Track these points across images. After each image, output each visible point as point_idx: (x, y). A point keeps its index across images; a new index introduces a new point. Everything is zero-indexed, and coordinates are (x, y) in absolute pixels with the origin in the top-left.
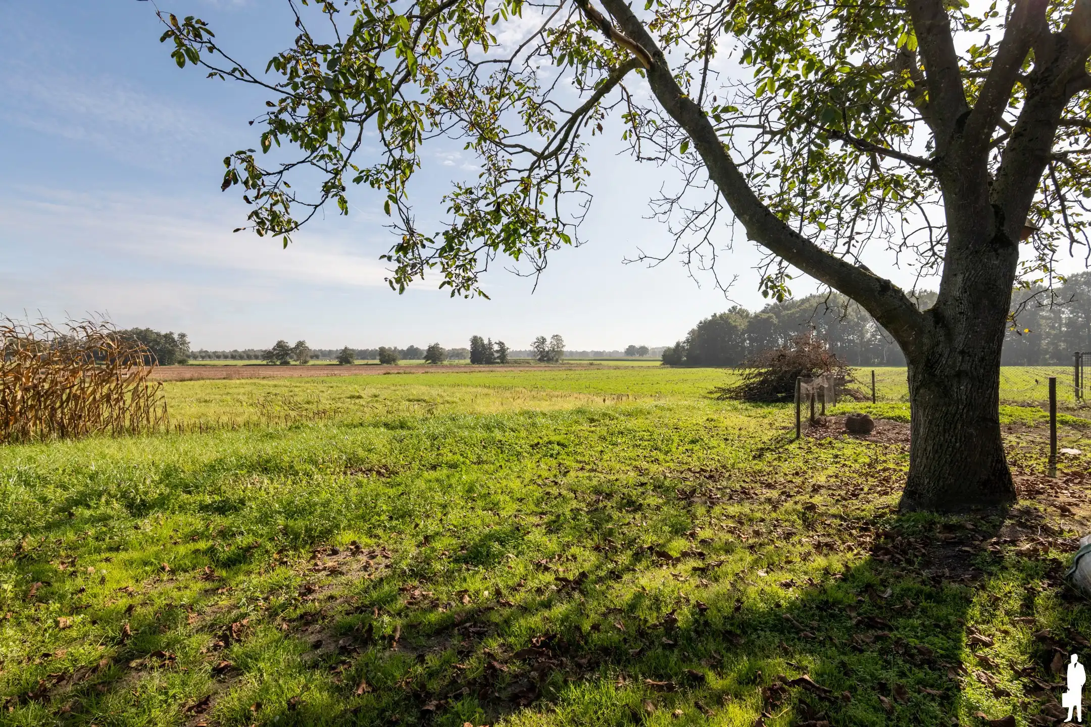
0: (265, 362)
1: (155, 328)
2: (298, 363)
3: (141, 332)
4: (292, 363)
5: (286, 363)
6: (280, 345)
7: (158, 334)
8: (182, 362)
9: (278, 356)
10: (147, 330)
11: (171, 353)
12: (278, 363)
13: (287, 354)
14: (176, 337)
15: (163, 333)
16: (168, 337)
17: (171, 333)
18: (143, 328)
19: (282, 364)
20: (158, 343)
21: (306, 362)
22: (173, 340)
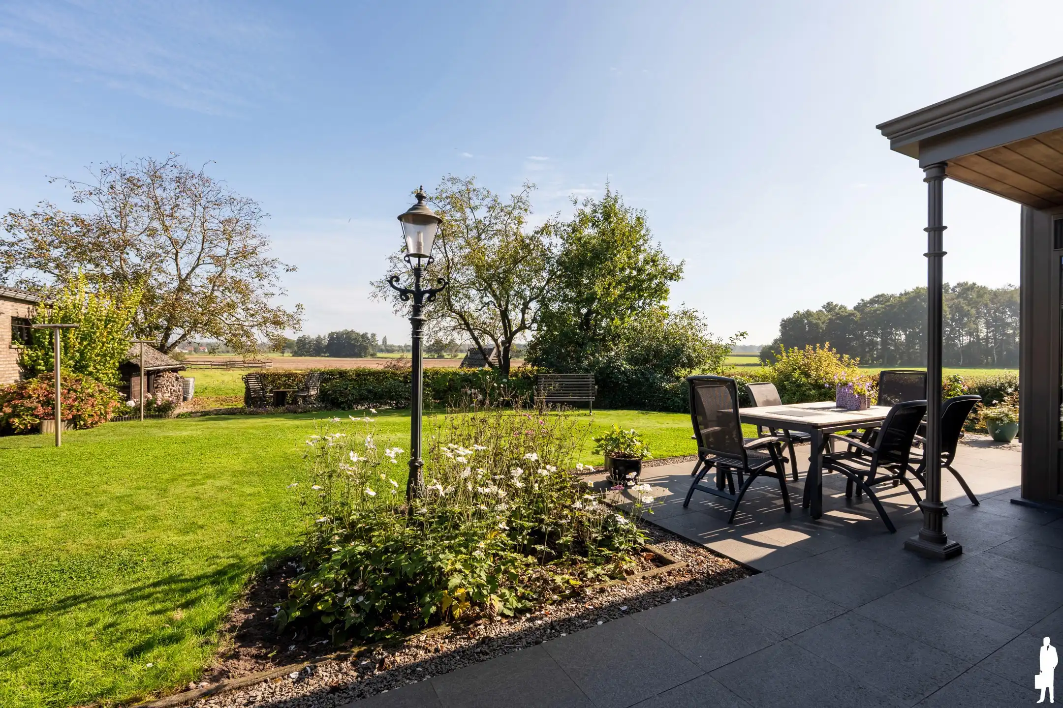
2: (449, 357)
4: (445, 356)
5: (441, 357)
7: (358, 334)
8: (373, 355)
9: (436, 351)
10: (352, 331)
11: (366, 348)
12: (436, 356)
13: (442, 350)
14: (369, 336)
15: (361, 333)
16: (364, 336)
17: (366, 334)
18: (350, 330)
20: (358, 341)
21: (455, 356)
22: (368, 338)
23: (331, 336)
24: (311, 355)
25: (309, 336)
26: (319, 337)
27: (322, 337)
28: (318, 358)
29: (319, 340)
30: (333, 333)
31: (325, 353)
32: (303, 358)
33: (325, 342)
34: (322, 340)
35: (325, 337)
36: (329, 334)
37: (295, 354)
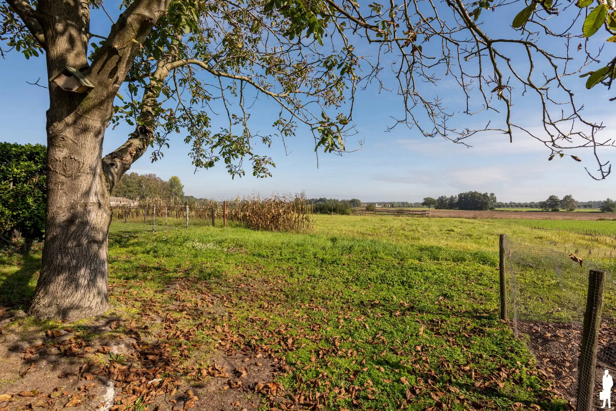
0: (541, 210)
1: (479, 191)
2: (565, 210)
3: (473, 193)
4: (561, 210)
5: (557, 211)
6: (552, 198)
7: (480, 194)
8: (492, 209)
9: (551, 206)
10: (475, 192)
11: (486, 204)
12: (550, 210)
13: (557, 205)
14: (489, 195)
15: (483, 193)
16: (485, 195)
17: (487, 193)
18: (473, 191)
19: (553, 211)
20: (480, 199)
21: (572, 210)
22: (487, 197)
23: (460, 196)
24: (446, 209)
25: (445, 197)
26: (452, 196)
27: (454, 197)
28: (452, 210)
29: (452, 198)
30: (461, 194)
31: (456, 207)
32: (441, 210)
33: (457, 200)
34: (454, 198)
35: (456, 196)
36: (459, 195)
37: (437, 208)
